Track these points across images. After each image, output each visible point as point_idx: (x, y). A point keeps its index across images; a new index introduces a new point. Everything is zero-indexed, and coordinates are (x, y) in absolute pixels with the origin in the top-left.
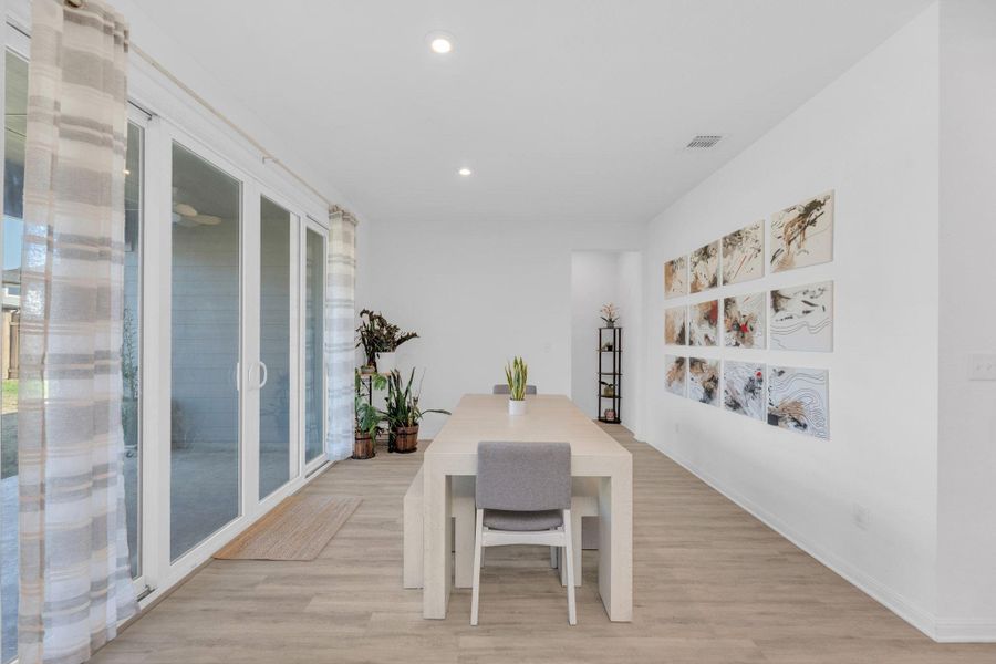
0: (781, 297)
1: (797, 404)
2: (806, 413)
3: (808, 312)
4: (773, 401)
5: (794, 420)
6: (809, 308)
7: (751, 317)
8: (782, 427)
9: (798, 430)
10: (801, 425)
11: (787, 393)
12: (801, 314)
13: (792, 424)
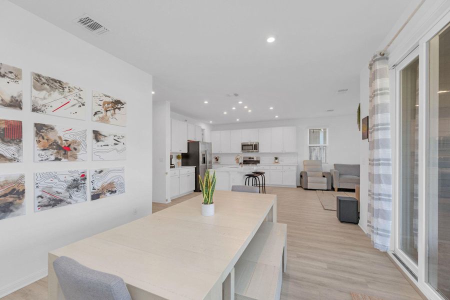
0: (100, 135)
1: (111, 184)
2: (116, 186)
3: (116, 144)
4: (96, 187)
5: (109, 191)
6: (117, 143)
7: (74, 142)
8: (102, 198)
9: (112, 195)
10: (112, 192)
11: (105, 180)
12: (113, 144)
13: (108, 194)
